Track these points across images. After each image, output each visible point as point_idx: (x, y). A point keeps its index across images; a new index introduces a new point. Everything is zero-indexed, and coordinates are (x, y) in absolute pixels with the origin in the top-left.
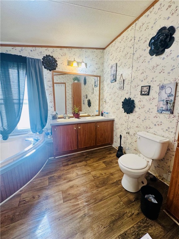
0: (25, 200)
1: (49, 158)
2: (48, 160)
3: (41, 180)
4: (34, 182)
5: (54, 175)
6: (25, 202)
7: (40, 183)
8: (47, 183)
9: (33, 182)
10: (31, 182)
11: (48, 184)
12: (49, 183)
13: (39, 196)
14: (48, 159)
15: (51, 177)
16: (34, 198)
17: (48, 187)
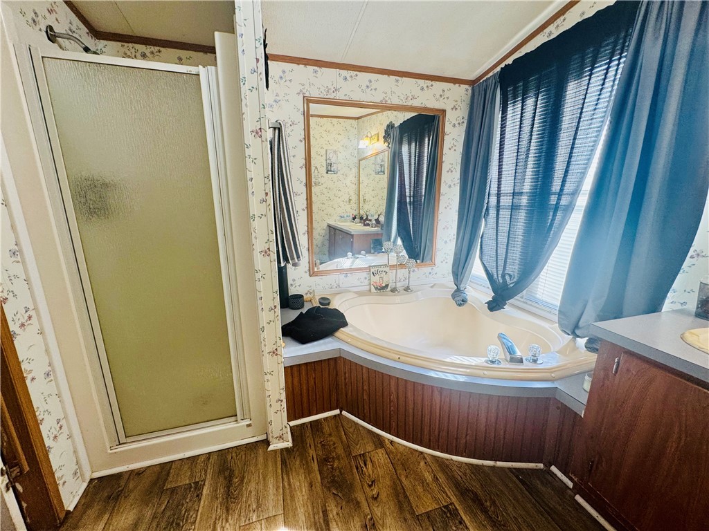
0: (365, 465)
1: (553, 469)
2: (541, 466)
3: (436, 479)
4: (422, 464)
5: (468, 524)
6: (362, 467)
7: (423, 481)
8: (426, 505)
9: (425, 458)
10: (422, 453)
11: (421, 510)
12: (428, 514)
13: (376, 498)
14: (548, 465)
15: (455, 513)
16: (370, 486)
17: (408, 516)
